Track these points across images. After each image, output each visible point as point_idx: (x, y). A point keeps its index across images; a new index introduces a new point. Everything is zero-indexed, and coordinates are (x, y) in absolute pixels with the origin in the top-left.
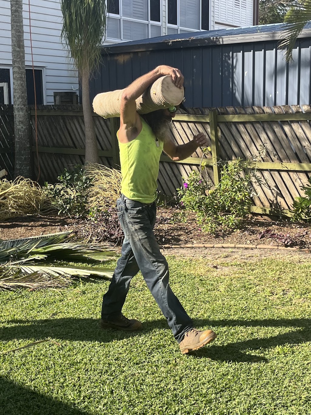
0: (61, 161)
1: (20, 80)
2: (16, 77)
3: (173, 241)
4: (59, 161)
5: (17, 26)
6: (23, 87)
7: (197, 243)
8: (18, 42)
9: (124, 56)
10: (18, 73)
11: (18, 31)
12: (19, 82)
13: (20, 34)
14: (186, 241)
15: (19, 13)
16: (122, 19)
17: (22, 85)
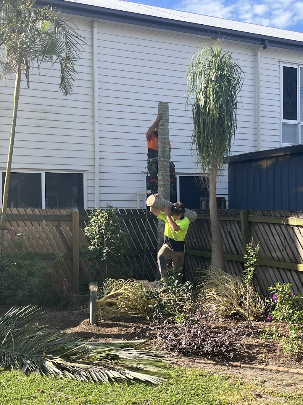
0: (205, 265)
1: (163, 187)
2: (160, 184)
3: (247, 359)
4: (203, 264)
5: (162, 138)
6: (166, 193)
7: (273, 364)
8: (162, 152)
9: (267, 161)
10: (162, 180)
11: (163, 142)
12: (162, 189)
13: (164, 145)
14: (262, 360)
15: (164, 126)
16: (300, 125)
17: (165, 191)
